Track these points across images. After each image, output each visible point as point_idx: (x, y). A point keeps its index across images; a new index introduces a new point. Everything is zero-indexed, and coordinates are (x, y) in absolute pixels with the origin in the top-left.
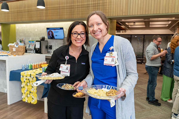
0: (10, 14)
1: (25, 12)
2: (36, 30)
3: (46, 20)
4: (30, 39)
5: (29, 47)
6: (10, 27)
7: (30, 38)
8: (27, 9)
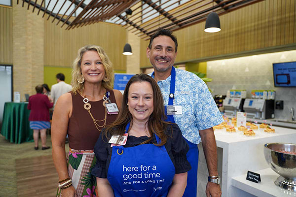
0: (202, 45)
1: (230, 36)
2: (247, 70)
3: (280, 45)
4: (234, 88)
5: (229, 103)
6: (198, 67)
7: (232, 86)
8: (234, 29)
